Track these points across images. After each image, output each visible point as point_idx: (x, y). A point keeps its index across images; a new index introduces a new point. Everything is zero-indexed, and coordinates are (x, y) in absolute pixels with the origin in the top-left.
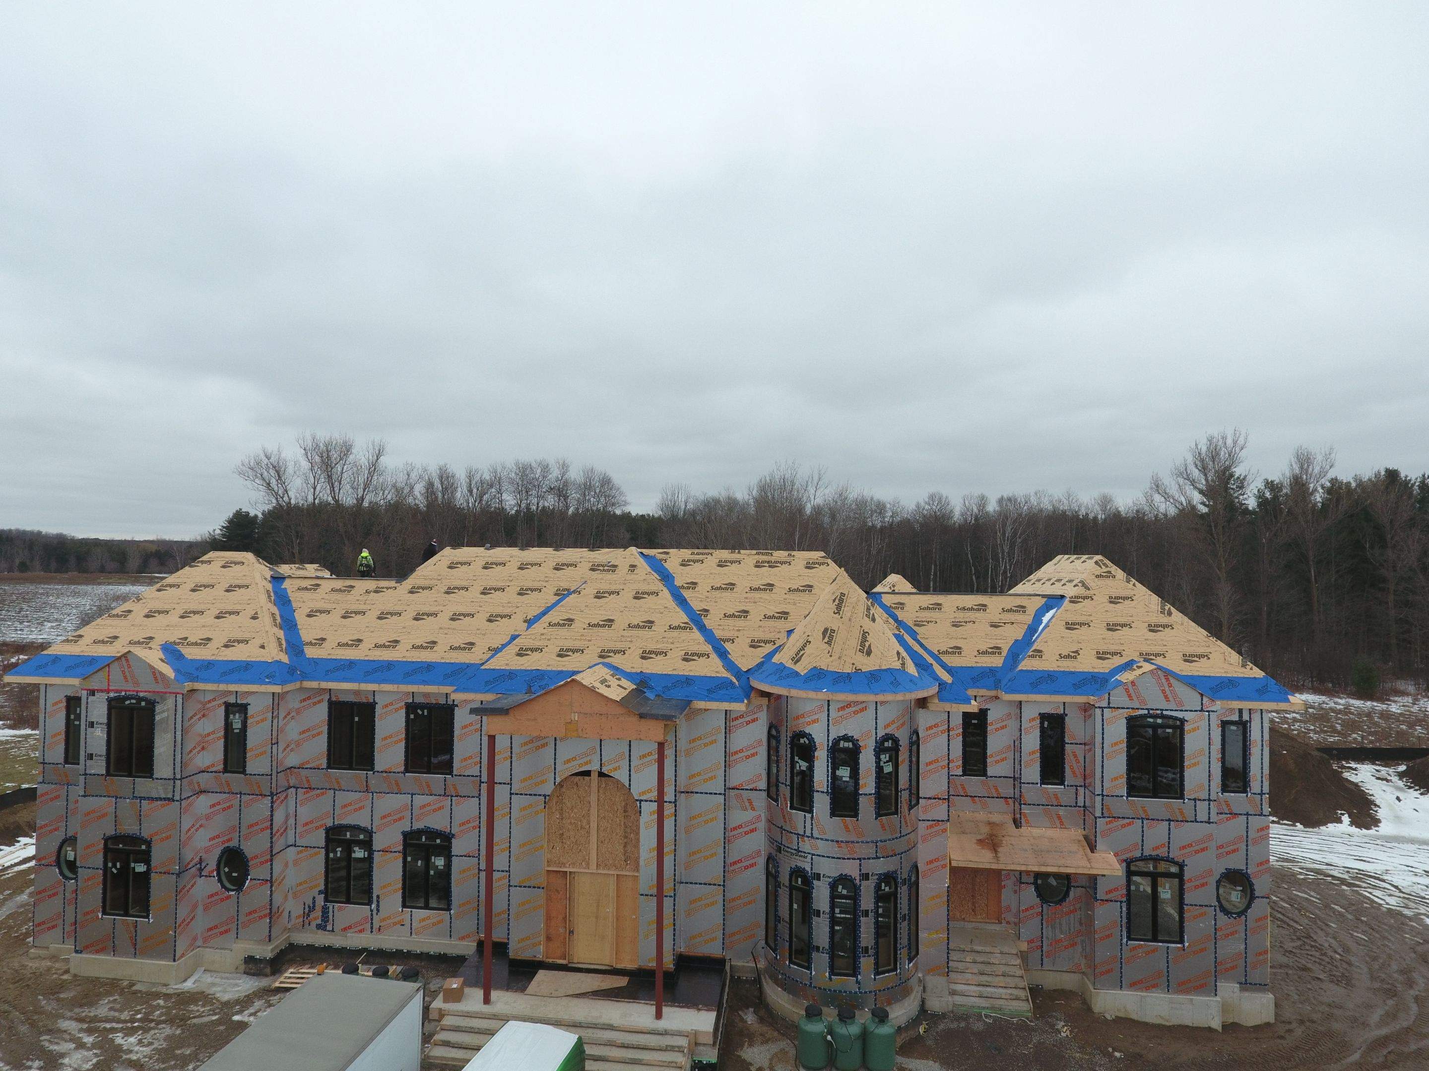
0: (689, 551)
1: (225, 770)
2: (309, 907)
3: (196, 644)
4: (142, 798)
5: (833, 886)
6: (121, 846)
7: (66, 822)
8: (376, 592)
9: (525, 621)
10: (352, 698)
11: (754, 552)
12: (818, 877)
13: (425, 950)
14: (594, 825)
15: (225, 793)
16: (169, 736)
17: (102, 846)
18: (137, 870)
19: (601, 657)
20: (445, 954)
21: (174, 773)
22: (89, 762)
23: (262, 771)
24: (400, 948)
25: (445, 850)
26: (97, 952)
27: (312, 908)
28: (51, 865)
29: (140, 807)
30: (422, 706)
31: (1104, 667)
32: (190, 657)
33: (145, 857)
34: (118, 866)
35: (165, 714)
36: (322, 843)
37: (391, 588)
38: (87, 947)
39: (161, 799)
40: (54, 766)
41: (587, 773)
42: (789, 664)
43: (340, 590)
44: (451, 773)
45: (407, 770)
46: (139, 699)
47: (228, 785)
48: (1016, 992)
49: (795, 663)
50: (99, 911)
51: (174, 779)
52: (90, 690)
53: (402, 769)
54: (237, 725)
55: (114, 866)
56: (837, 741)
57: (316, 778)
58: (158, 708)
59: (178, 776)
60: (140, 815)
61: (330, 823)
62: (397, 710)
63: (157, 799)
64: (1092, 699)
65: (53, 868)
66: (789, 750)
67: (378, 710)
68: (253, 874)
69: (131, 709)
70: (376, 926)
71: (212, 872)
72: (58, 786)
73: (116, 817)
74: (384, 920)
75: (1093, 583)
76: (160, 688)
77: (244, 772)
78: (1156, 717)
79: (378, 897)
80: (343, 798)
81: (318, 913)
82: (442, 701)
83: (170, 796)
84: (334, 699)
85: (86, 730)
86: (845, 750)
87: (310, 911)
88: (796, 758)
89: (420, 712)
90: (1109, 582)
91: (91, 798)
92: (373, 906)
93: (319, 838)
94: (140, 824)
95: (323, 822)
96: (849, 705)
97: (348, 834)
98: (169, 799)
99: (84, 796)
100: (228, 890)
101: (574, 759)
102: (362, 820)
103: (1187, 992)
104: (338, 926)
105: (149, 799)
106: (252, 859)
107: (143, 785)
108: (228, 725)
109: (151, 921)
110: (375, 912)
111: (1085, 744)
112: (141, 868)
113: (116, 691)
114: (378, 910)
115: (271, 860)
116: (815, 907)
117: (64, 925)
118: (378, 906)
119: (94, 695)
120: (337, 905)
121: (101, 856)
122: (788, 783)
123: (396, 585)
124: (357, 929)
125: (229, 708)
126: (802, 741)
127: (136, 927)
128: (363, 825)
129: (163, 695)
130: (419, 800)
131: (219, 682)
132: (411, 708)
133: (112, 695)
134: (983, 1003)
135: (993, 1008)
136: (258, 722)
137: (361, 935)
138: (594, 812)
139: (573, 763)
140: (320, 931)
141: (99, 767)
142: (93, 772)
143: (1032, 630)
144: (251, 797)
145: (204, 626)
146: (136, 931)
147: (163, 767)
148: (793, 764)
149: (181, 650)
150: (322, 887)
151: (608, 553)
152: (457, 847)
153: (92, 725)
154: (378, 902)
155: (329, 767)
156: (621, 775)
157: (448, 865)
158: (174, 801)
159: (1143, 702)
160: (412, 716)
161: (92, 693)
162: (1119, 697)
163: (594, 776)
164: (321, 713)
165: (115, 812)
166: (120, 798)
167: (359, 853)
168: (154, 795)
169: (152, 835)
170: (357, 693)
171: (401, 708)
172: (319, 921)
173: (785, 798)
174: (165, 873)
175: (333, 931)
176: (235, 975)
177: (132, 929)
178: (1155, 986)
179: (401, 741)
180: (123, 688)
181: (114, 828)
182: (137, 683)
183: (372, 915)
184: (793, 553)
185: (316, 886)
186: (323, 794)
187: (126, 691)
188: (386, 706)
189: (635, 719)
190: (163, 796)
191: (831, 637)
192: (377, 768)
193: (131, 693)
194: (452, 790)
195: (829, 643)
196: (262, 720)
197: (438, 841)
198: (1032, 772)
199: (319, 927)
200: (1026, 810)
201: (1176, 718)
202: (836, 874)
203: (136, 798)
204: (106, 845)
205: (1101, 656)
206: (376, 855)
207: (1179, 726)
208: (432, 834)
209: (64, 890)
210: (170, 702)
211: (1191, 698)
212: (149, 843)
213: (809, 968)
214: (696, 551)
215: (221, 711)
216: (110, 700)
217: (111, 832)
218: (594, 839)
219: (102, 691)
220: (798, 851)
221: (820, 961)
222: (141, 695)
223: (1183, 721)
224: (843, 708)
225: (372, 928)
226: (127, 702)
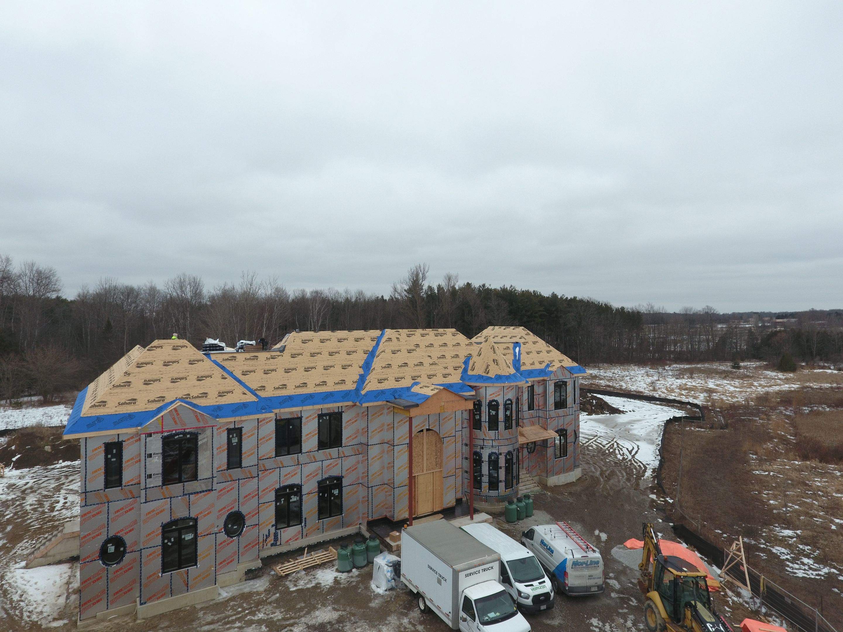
0: (407, 330)
1: (229, 468)
2: (266, 536)
3: (198, 397)
4: (189, 494)
5: (506, 456)
6: (174, 527)
7: (108, 527)
8: (272, 358)
9: (360, 367)
10: (289, 416)
11: (431, 330)
12: (501, 454)
13: (332, 538)
14: (425, 453)
15: (228, 481)
16: (208, 453)
17: (160, 531)
18: (186, 539)
19: (413, 379)
20: (342, 537)
21: (213, 474)
22: (148, 480)
23: (251, 464)
24: (319, 541)
25: (339, 486)
26: (158, 599)
27: (268, 536)
28: (95, 560)
29: (189, 499)
30: (325, 415)
31: (543, 366)
32: (202, 405)
33: (194, 528)
34: (172, 540)
35: (206, 440)
36: (274, 499)
37: (280, 356)
38: (150, 598)
39: (203, 491)
40: (95, 492)
41: (422, 431)
42: (484, 374)
43: (250, 359)
44: (341, 446)
45: (319, 449)
46: (185, 434)
47: (230, 476)
48: (534, 484)
49: (488, 373)
50: (159, 572)
51: (213, 477)
52: (148, 434)
53: (317, 449)
54: (235, 441)
55: (170, 540)
56: (506, 401)
57: (269, 464)
58: (200, 437)
59: (214, 476)
60: (189, 505)
61: (277, 486)
62: (313, 419)
63: (201, 492)
64: (545, 378)
65: (97, 561)
66: (487, 408)
67: (303, 420)
68: (247, 523)
69: (180, 441)
70: (304, 534)
71: (221, 529)
72: (100, 505)
73: (171, 510)
74: (309, 529)
75: (526, 337)
76: (201, 424)
77: (240, 466)
78: (560, 382)
79: (305, 519)
80: (284, 471)
81: (272, 537)
82: (336, 411)
83: (210, 488)
84: (278, 418)
85: (145, 459)
86: (509, 404)
87: (267, 538)
88: (491, 411)
89: (325, 418)
90: (529, 336)
91: (151, 503)
92: (303, 524)
93: (272, 496)
94: (189, 510)
95: (273, 487)
96: (509, 387)
97: (288, 490)
98: (209, 490)
99: (146, 503)
100: (232, 537)
101: (419, 425)
102: (295, 480)
103: (567, 472)
104: (284, 540)
105: (195, 493)
106: (247, 515)
107: (191, 486)
108: (229, 441)
109: (198, 566)
110: (304, 528)
111: (539, 395)
112: (189, 537)
113: (169, 431)
114: (305, 526)
115: (258, 512)
116: (500, 466)
117: (108, 597)
118: (305, 523)
119: (151, 436)
120: (282, 530)
121: (160, 538)
122: (487, 420)
123: (281, 354)
124: (294, 539)
125: (230, 431)
126: (493, 403)
127: (188, 573)
128: (296, 483)
129: (203, 429)
130: (326, 463)
131: (235, 416)
132: (320, 416)
133: (166, 434)
134: (529, 491)
135: (531, 492)
136: (249, 437)
137: (298, 541)
138: (425, 447)
139: (418, 427)
140: (273, 547)
141: (158, 481)
142: (152, 485)
143: (515, 355)
144: (246, 480)
145: (194, 386)
146: (188, 576)
147: (203, 473)
148: (489, 412)
149: (192, 401)
150: (274, 523)
151: (372, 332)
152: (345, 482)
153: (150, 456)
154: (305, 521)
155: (277, 456)
156: (436, 429)
157: (341, 492)
158: (212, 490)
159: (558, 377)
160: (321, 421)
161: (150, 435)
162: (552, 377)
163: (425, 431)
164: (271, 427)
165: (171, 507)
166: (174, 497)
167: (294, 499)
168: (199, 490)
169: (198, 515)
170: (291, 413)
171: (316, 417)
172: (273, 542)
173: (486, 427)
174: (207, 535)
175: (280, 544)
176: (240, 584)
177: (185, 576)
178: (561, 472)
179: (316, 434)
180: (173, 429)
181: (170, 517)
182: (185, 425)
183: (302, 529)
184: (445, 329)
185: (270, 523)
186: (273, 471)
187: (176, 430)
188: (308, 417)
189: (464, 401)
190: (204, 490)
191: (497, 363)
192: (303, 451)
193: (180, 431)
194: (342, 454)
195: (497, 364)
196: (252, 435)
197: (335, 482)
198: (526, 407)
199: (272, 545)
200: (525, 421)
201: (564, 381)
202: (506, 452)
203: (186, 495)
204: (163, 529)
205: (541, 363)
206: (304, 498)
207: (565, 383)
208: (331, 478)
209: (107, 574)
210: (209, 432)
211: (568, 374)
212: (196, 520)
213: (498, 490)
214: (409, 330)
215: (225, 434)
216: (164, 439)
217: (166, 519)
218: (425, 459)
219: (157, 433)
220: (492, 446)
221: (502, 486)
222: (187, 431)
223: (566, 382)
224: (508, 389)
225: (302, 536)
226: (176, 437)
